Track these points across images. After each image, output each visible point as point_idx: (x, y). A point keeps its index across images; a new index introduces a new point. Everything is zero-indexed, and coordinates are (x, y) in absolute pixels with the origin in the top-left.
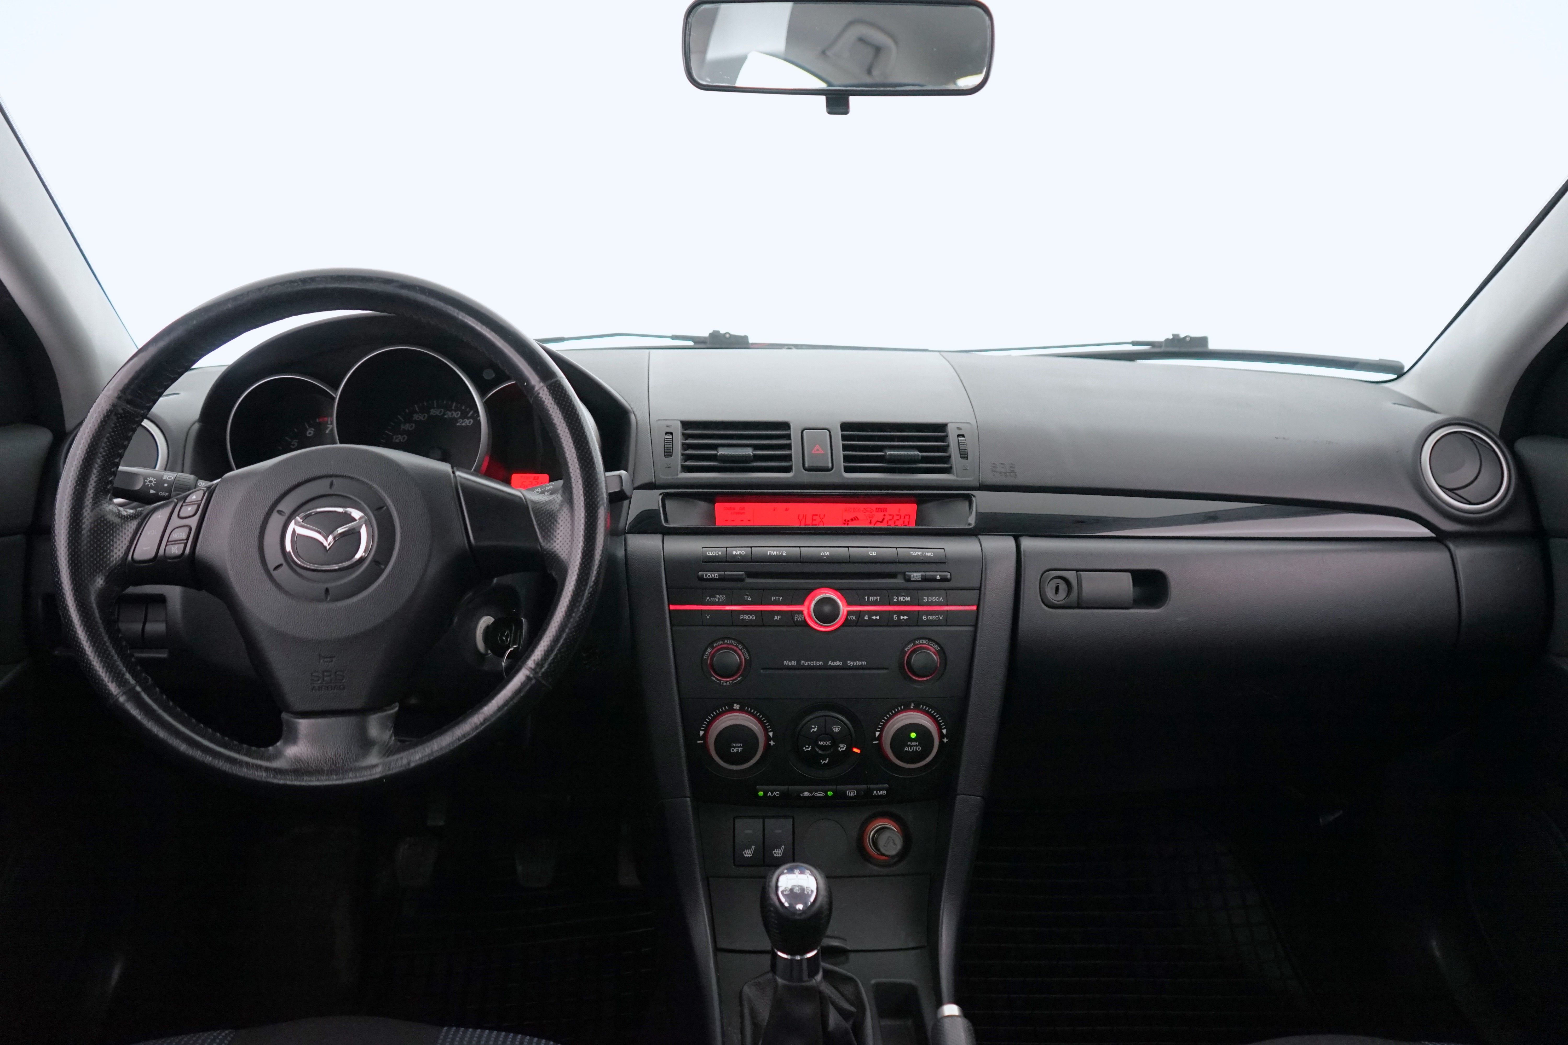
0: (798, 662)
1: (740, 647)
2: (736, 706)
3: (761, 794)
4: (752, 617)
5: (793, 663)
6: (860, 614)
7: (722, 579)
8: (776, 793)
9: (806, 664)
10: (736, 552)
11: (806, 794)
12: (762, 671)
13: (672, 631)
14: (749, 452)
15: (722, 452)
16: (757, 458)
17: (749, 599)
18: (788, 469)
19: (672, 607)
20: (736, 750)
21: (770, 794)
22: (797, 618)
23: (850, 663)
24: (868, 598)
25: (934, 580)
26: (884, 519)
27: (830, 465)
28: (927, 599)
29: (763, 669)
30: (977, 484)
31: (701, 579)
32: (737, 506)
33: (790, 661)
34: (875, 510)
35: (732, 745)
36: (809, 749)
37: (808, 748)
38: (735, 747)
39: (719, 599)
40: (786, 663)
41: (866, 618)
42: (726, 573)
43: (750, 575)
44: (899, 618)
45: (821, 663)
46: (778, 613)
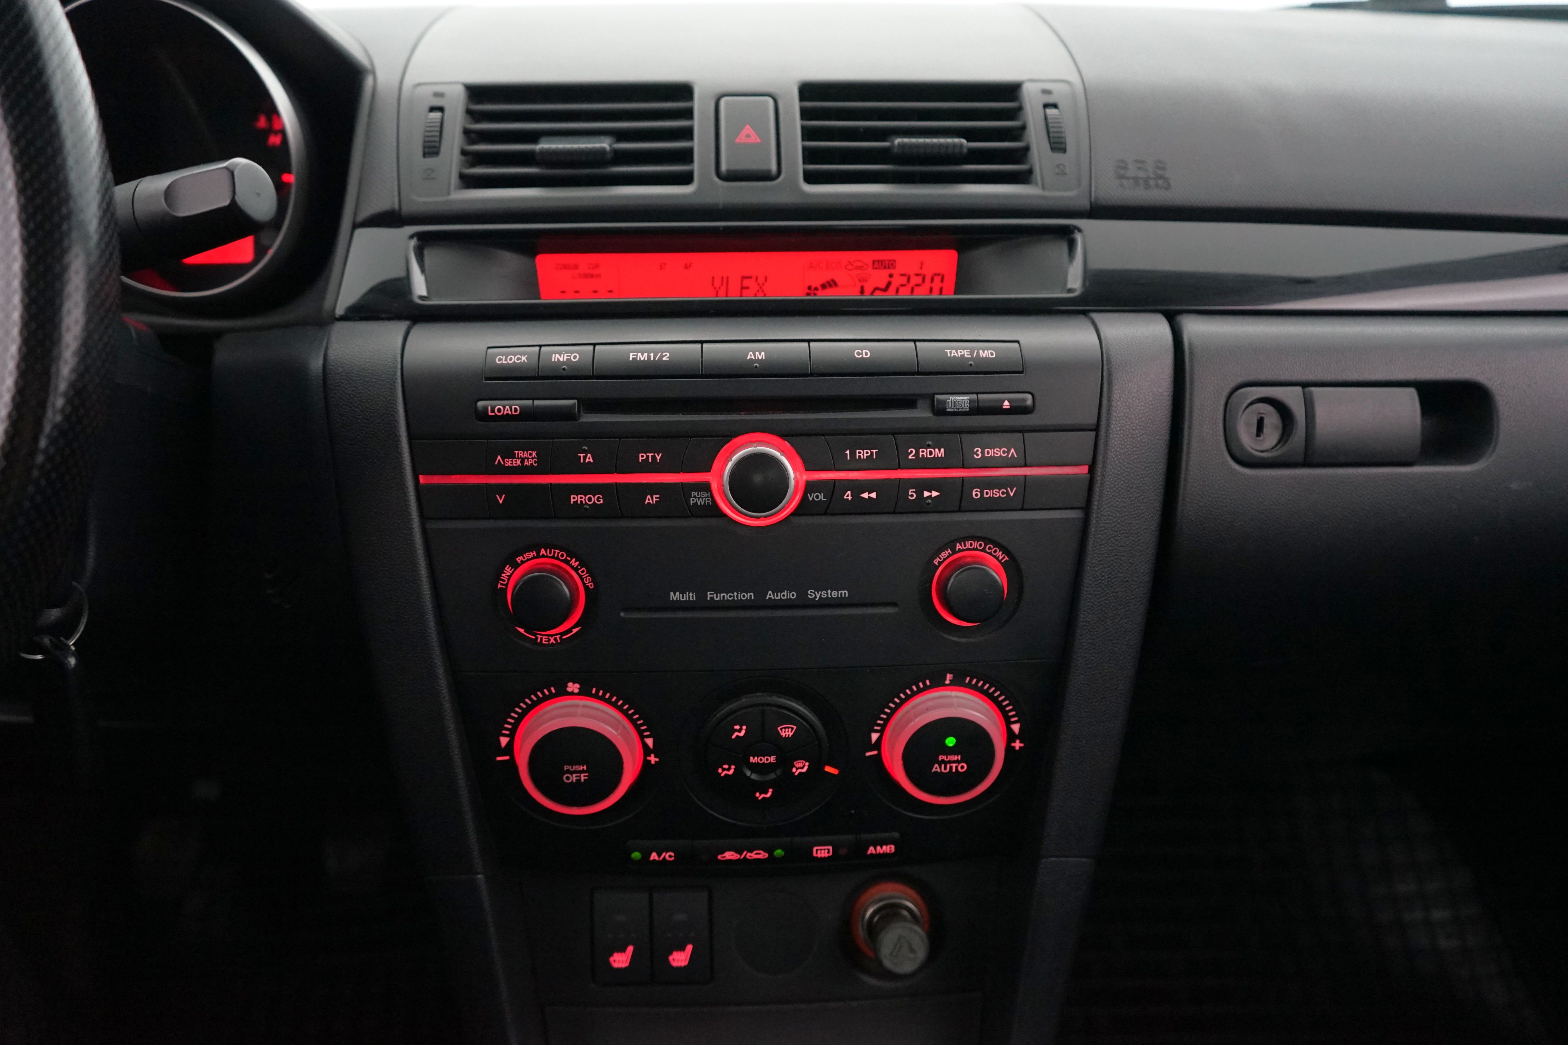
0: (701, 595)
1: (574, 563)
2: (573, 687)
3: (636, 855)
4: (597, 499)
5: (690, 596)
6: (833, 488)
7: (526, 415)
8: (668, 856)
9: (718, 598)
10: (560, 357)
11: (729, 855)
12: (622, 614)
13: (424, 532)
14: (604, 144)
15: (544, 145)
16: (620, 157)
17: (590, 459)
18: (686, 179)
19: (422, 479)
20: (574, 778)
21: (654, 856)
22: (698, 499)
23: (814, 595)
24: (853, 454)
25: (997, 410)
26: (889, 284)
27: (774, 168)
28: (983, 452)
29: (626, 610)
30: (1085, 204)
31: (483, 416)
32: (584, 261)
33: (683, 593)
34: (870, 264)
35: (566, 768)
36: (731, 772)
37: (729, 770)
38: (572, 773)
39: (523, 461)
40: (675, 596)
41: (848, 496)
42: (537, 402)
43: (593, 405)
44: (920, 494)
45: (750, 596)
46: (652, 489)
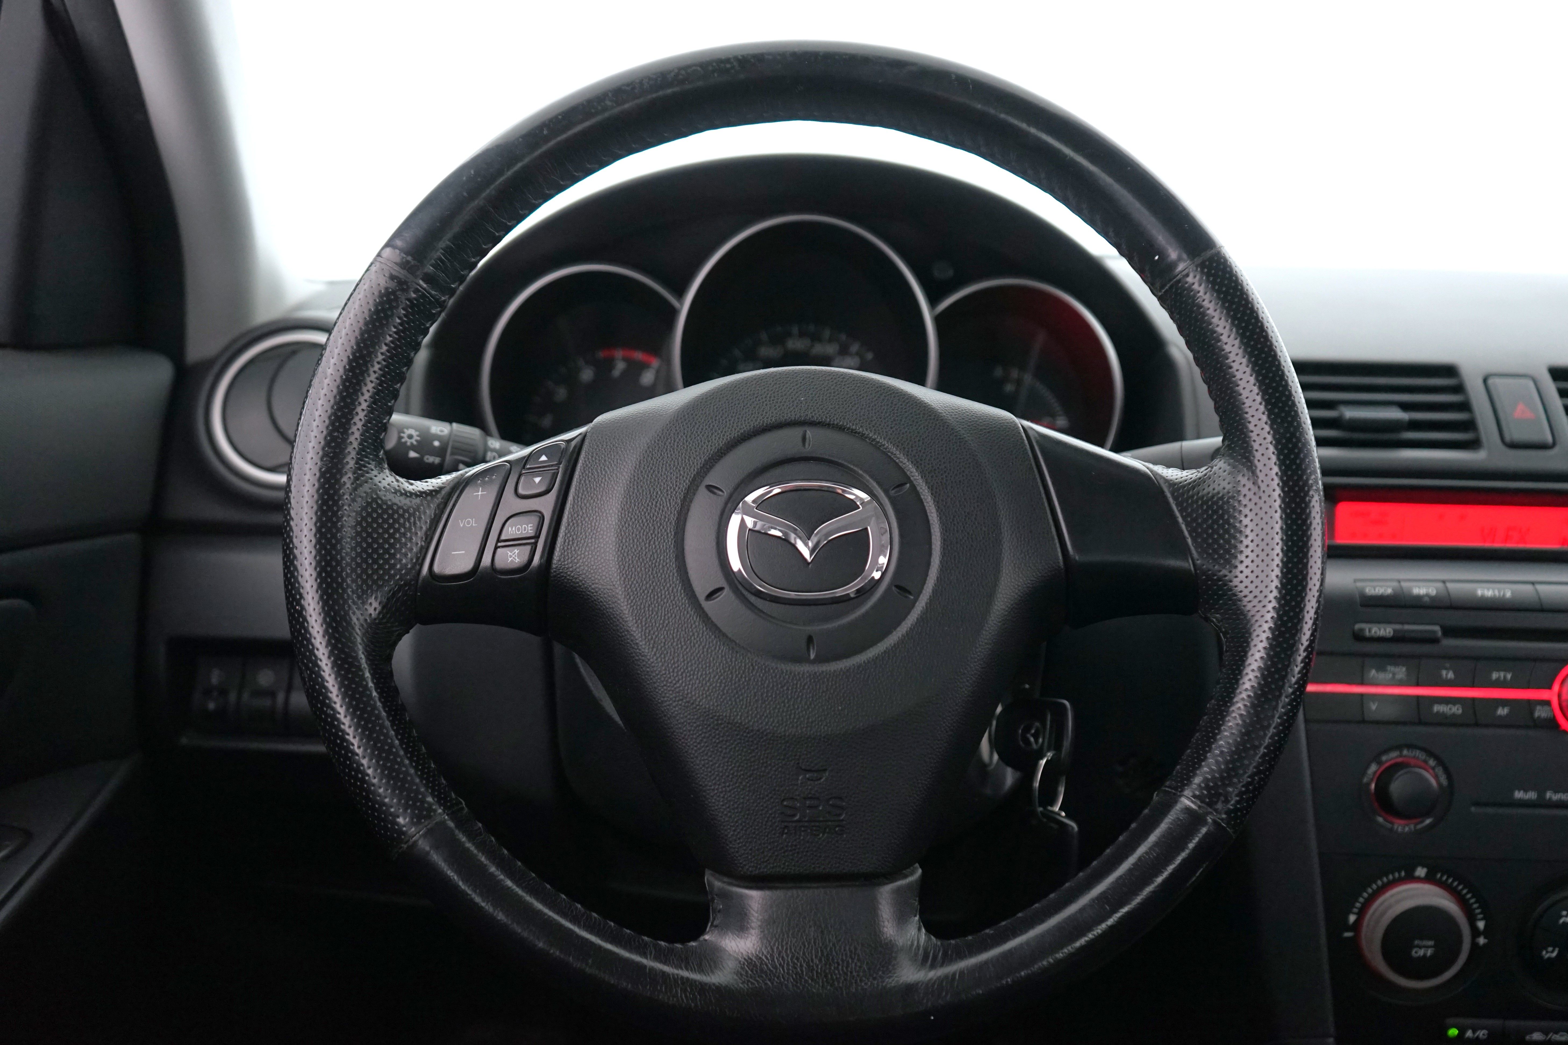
0: (1541, 794)
1: (1432, 762)
2: (1421, 872)
3: (1453, 1032)
4: (1457, 710)
5: (1532, 795)
7: (1397, 638)
8: (1482, 1034)
9: (1556, 797)
10: (1420, 590)
11: (1537, 1036)
12: (1473, 809)
13: (1307, 731)
14: (1396, 414)
15: (1349, 413)
16: (1414, 425)
17: (1451, 675)
18: (1473, 444)
20: (1421, 952)
21: (1469, 1034)
22: (1541, 713)
27: (1549, 439)
29: (1477, 804)
31: (1359, 637)
32: (1374, 509)
33: (1526, 791)
35: (1416, 942)
36: (1554, 954)
37: (1552, 952)
38: (1420, 947)
39: (1394, 674)
40: (1519, 795)
42: (1407, 627)
43: (1449, 632)
46: (1504, 702)
